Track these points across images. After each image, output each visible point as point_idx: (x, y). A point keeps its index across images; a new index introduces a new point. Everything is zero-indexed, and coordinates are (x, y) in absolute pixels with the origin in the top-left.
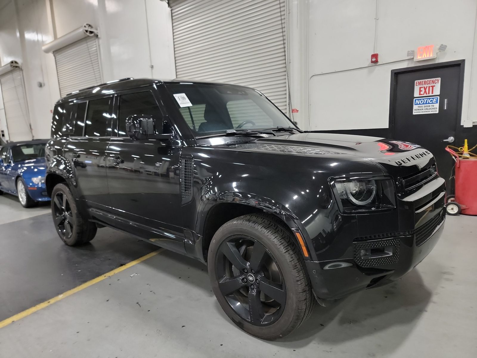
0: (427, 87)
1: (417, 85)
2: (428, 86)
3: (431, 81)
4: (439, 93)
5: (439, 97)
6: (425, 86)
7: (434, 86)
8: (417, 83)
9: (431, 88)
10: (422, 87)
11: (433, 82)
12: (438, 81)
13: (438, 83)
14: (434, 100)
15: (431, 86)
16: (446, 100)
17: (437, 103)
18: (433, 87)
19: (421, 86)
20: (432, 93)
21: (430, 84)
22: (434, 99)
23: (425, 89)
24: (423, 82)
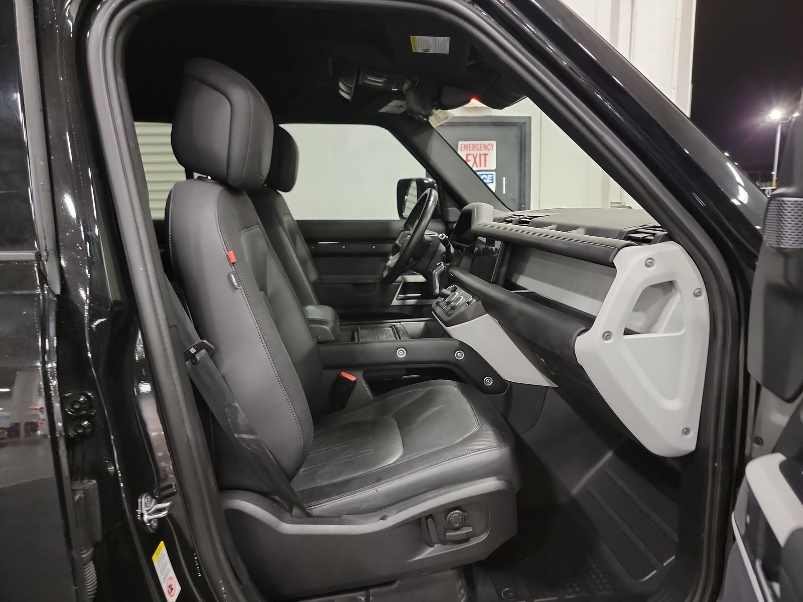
0: (477, 155)
1: (462, 149)
2: (479, 152)
3: (482, 146)
4: (494, 167)
5: (494, 173)
6: (475, 152)
7: (487, 154)
8: (463, 146)
9: (483, 157)
10: (470, 154)
11: (485, 147)
12: (492, 147)
13: (492, 149)
14: (488, 178)
15: (483, 154)
16: (504, 178)
17: (492, 182)
18: (485, 155)
19: (469, 152)
20: (485, 166)
21: (481, 150)
22: (489, 176)
23: (475, 158)
24: (471, 146)
